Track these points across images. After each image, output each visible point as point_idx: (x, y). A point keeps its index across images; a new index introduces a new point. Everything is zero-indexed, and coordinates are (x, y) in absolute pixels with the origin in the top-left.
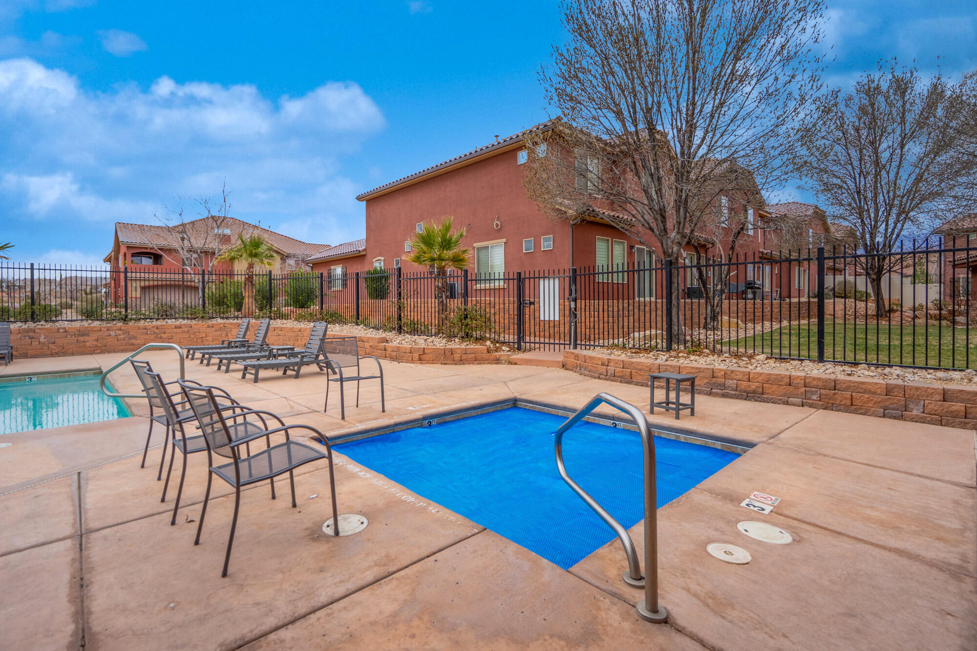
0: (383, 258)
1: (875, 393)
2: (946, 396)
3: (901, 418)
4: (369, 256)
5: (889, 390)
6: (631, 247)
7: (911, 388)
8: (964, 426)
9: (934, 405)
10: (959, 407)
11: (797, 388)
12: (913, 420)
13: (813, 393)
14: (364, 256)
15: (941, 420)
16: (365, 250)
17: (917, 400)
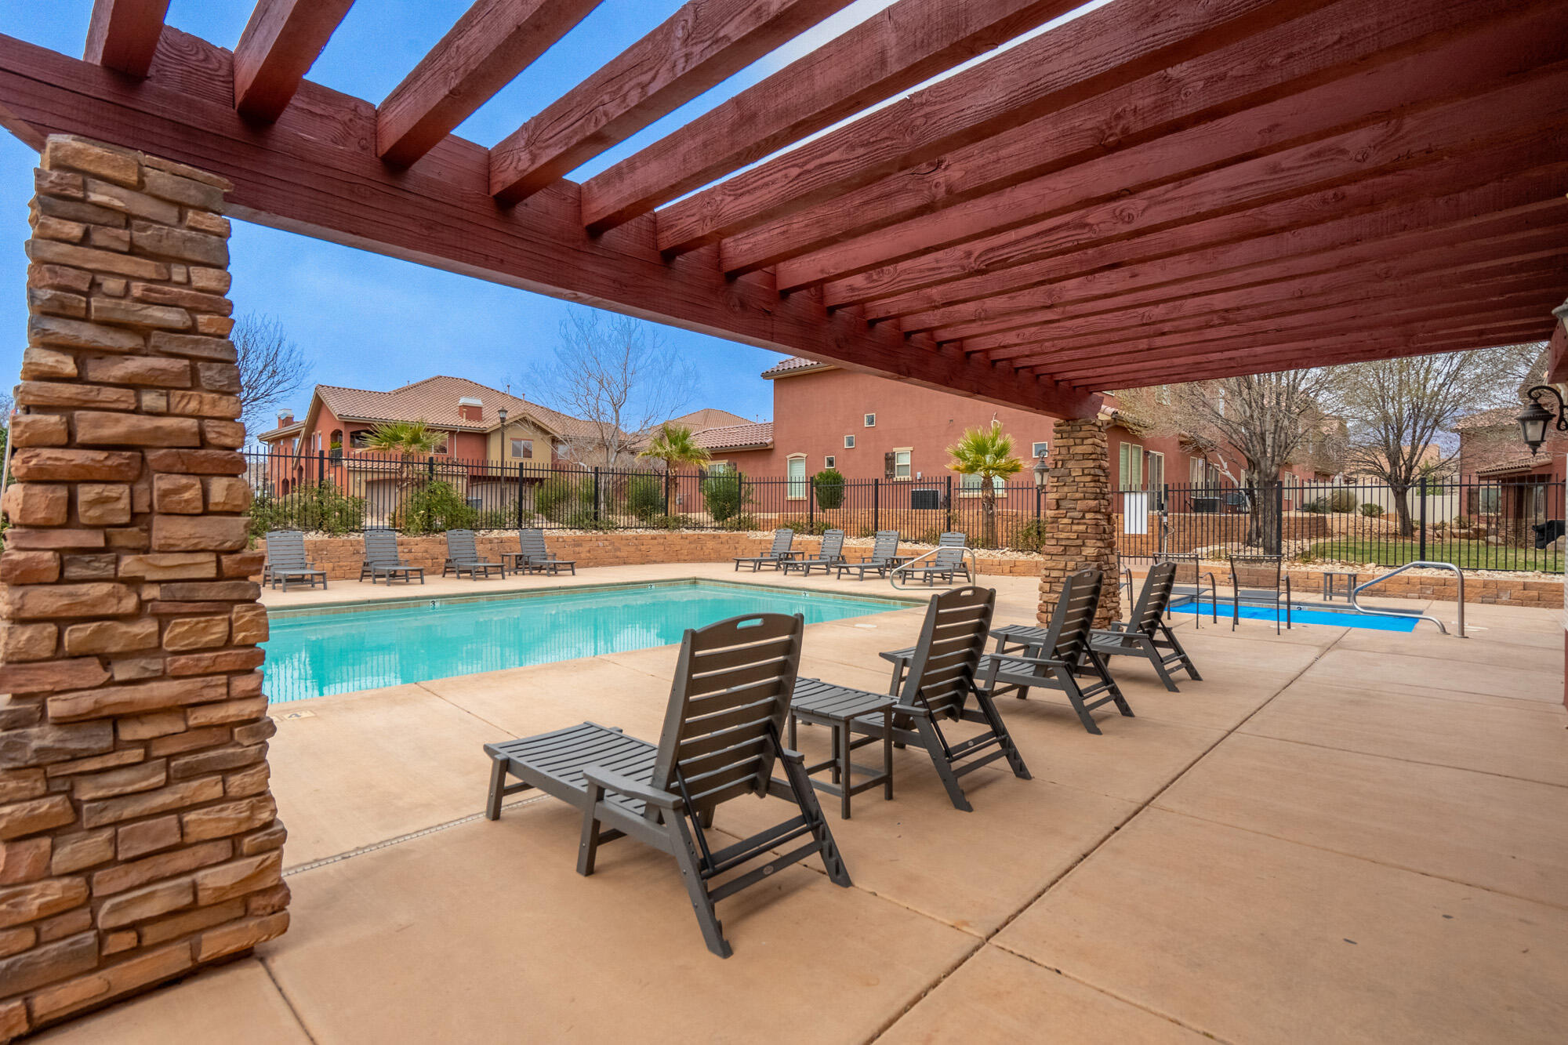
0: (805, 455)
1: (1475, 587)
2: (1525, 587)
3: (1495, 603)
4: (778, 452)
5: (1485, 584)
6: (1146, 453)
7: (1501, 582)
8: (1538, 605)
9: (1518, 593)
10: (1535, 593)
11: (1414, 585)
12: (1503, 604)
13: (1428, 589)
14: (771, 450)
15: (1523, 602)
16: (773, 443)
17: (1505, 590)
